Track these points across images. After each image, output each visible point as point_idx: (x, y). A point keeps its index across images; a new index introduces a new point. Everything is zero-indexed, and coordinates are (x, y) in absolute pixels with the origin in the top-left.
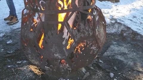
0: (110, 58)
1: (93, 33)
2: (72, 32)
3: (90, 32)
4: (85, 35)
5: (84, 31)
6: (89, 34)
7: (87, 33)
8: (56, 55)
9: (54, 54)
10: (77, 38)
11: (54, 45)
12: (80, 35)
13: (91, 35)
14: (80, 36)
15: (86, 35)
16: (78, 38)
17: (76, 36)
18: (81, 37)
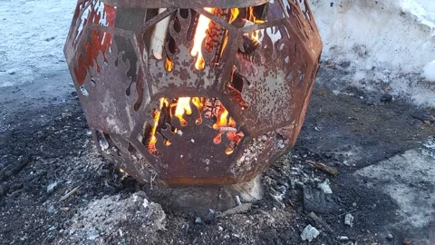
0: (369, 185)
1: (217, 81)
2: (149, 65)
3: (205, 78)
4: (185, 83)
5: (185, 70)
6: (202, 82)
7: (194, 78)
8: (111, 122)
9: (105, 118)
10: (157, 86)
11: (108, 92)
12: (172, 78)
13: (205, 87)
14: (170, 81)
15: (191, 84)
16: (160, 85)
17: (158, 81)
18: (172, 86)
